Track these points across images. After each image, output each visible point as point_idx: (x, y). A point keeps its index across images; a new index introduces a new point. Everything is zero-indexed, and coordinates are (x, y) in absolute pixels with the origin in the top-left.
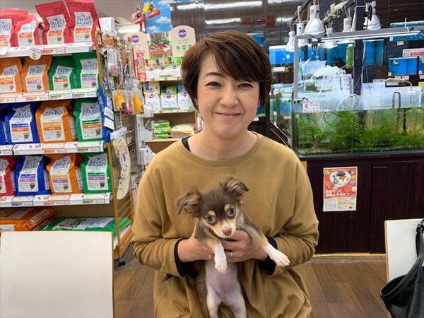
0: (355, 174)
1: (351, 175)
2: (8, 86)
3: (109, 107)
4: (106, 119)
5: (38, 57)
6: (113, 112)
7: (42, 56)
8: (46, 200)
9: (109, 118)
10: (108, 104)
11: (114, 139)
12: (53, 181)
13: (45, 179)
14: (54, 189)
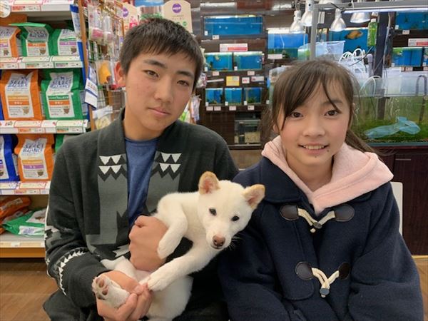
3: (91, 80)
4: (87, 93)
5: (7, 14)
9: (91, 93)
10: (90, 76)
11: (97, 118)
12: (23, 167)
13: (15, 164)
14: (25, 176)
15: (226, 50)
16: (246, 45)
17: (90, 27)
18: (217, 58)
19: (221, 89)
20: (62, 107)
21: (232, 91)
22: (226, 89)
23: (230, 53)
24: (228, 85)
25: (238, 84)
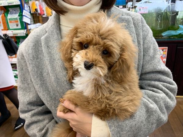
0: (166, 51)
1: (164, 52)
3: (26, 10)
4: (24, 17)
6: (30, 14)
9: (26, 17)
10: (25, 9)
11: (31, 29)
20: (15, 24)
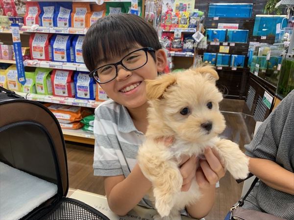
2: (80, 23)
5: (101, 3)
7: (104, 2)
8: (93, 104)
12: (99, 92)
13: (94, 90)
14: (99, 98)
15: (222, 27)
16: (237, 25)
17: (146, 13)
18: (215, 33)
19: (215, 54)
21: (223, 56)
22: (219, 54)
23: (225, 30)
24: (220, 51)
25: (228, 52)
